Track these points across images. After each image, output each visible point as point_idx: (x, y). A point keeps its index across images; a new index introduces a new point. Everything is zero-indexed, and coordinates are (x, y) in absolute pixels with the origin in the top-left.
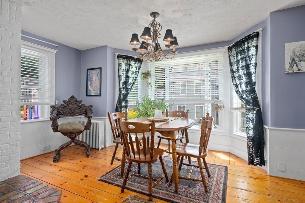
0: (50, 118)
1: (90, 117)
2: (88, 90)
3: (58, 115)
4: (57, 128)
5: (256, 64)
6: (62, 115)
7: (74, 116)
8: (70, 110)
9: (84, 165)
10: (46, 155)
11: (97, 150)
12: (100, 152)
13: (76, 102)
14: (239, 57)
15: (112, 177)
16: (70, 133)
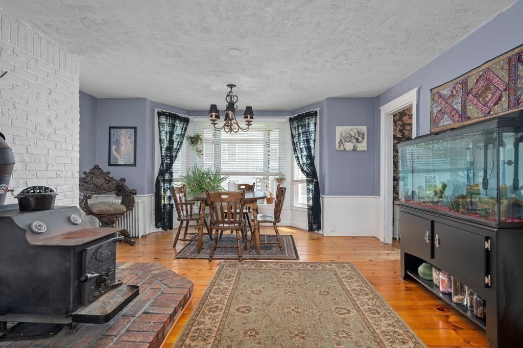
4: (91, 209)
5: (315, 140)
7: (100, 194)
8: (95, 185)
13: (102, 175)
14: (301, 131)
16: (110, 215)
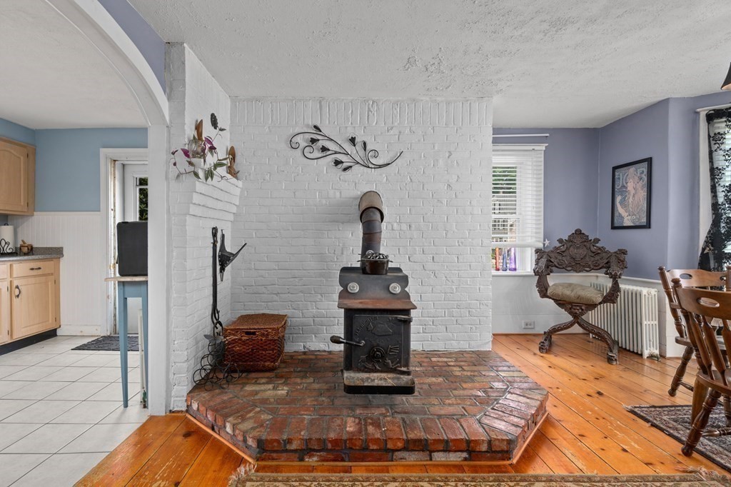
0: (534, 270)
1: (616, 275)
2: (616, 214)
3: (548, 267)
4: (547, 290)
6: (557, 267)
7: (580, 272)
8: (572, 258)
9: (598, 374)
10: (528, 337)
11: (636, 356)
12: (647, 363)
13: (585, 243)
15: (665, 418)
16: (571, 303)
